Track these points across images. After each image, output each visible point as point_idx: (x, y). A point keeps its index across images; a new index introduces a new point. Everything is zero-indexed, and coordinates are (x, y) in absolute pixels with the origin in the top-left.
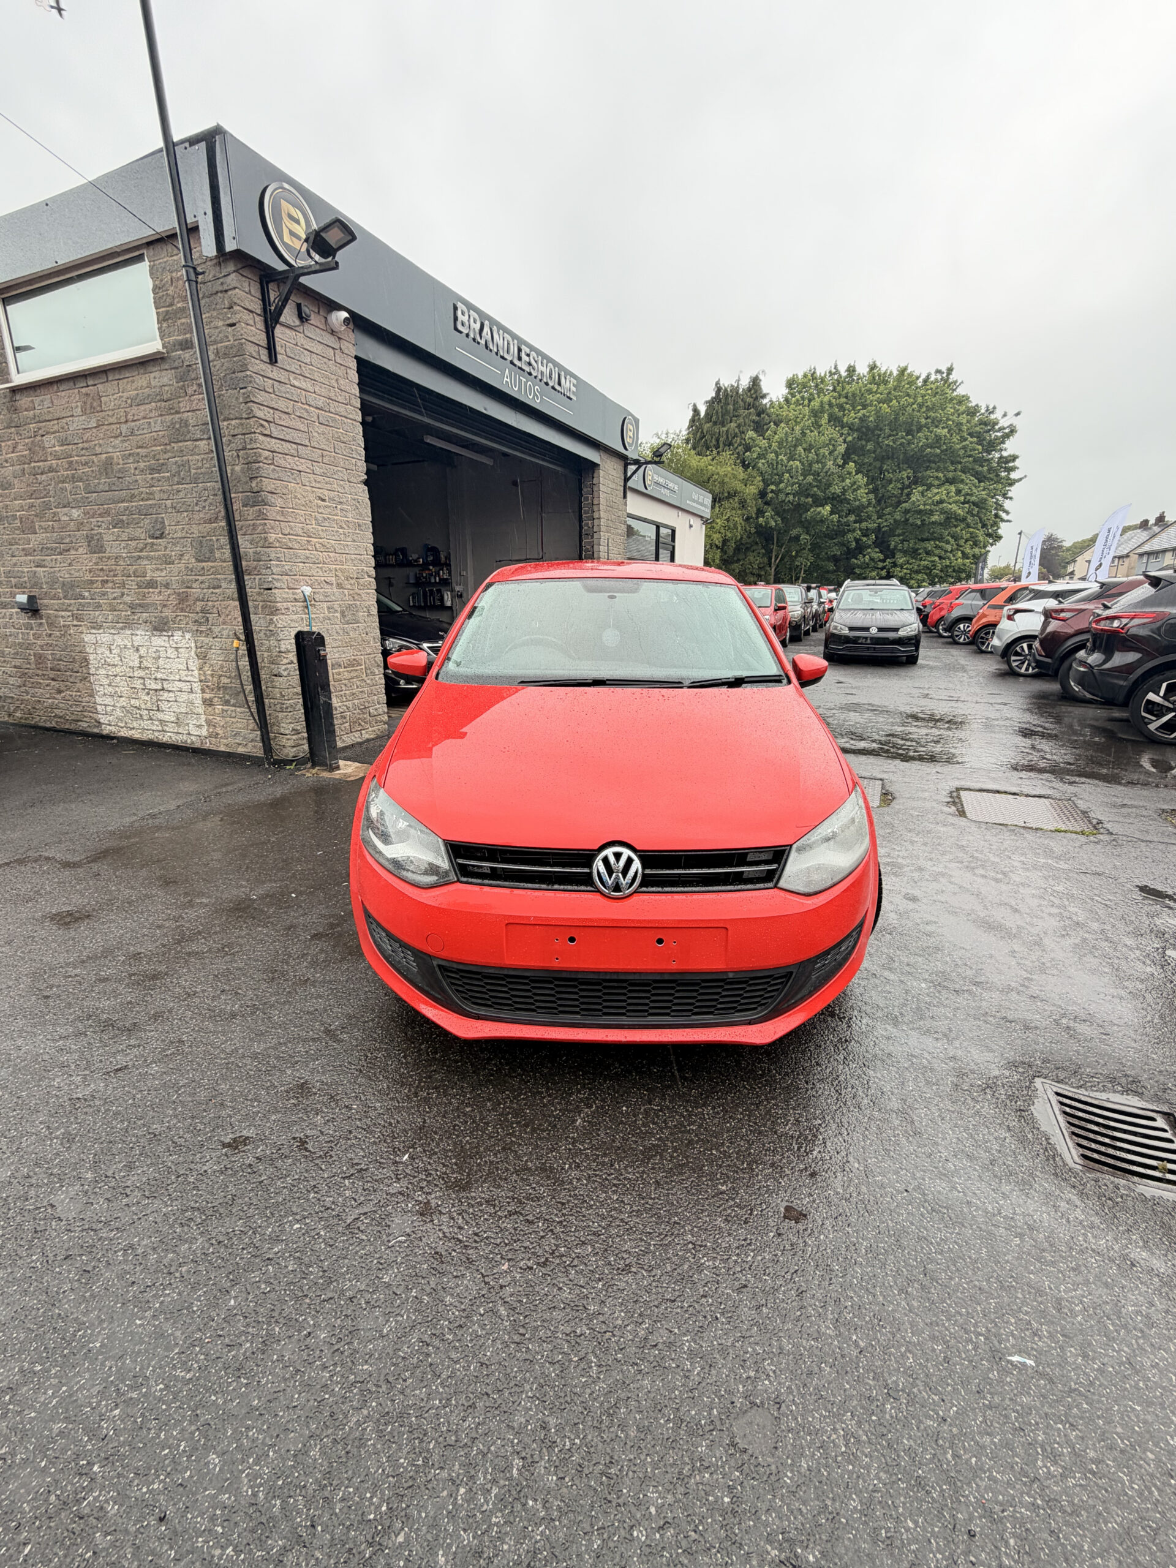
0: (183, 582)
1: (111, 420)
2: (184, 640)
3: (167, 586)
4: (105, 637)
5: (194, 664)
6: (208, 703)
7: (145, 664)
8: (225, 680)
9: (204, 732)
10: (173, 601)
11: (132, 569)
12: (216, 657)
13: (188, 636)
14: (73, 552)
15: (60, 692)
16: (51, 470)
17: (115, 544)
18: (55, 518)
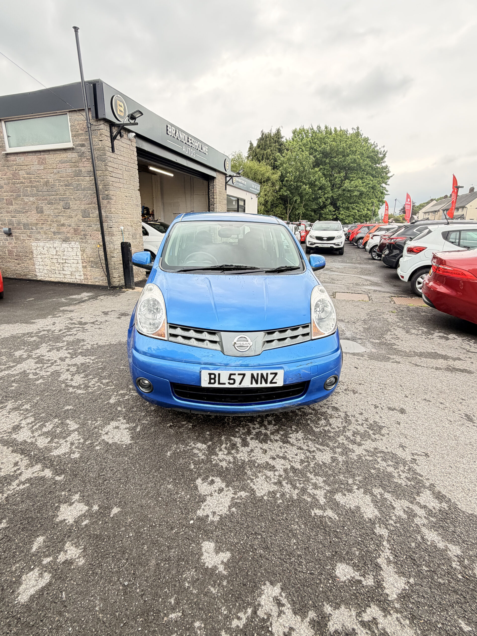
0: (77, 224)
1: (50, 167)
2: (76, 245)
3: (70, 226)
4: (41, 244)
5: (79, 254)
6: (84, 267)
7: (59, 253)
8: (92, 259)
9: (82, 278)
10: (72, 231)
11: (55, 220)
12: (89, 251)
13: (77, 243)
14: (29, 212)
15: (19, 264)
16: (22, 183)
17: (48, 210)
18: (22, 200)
